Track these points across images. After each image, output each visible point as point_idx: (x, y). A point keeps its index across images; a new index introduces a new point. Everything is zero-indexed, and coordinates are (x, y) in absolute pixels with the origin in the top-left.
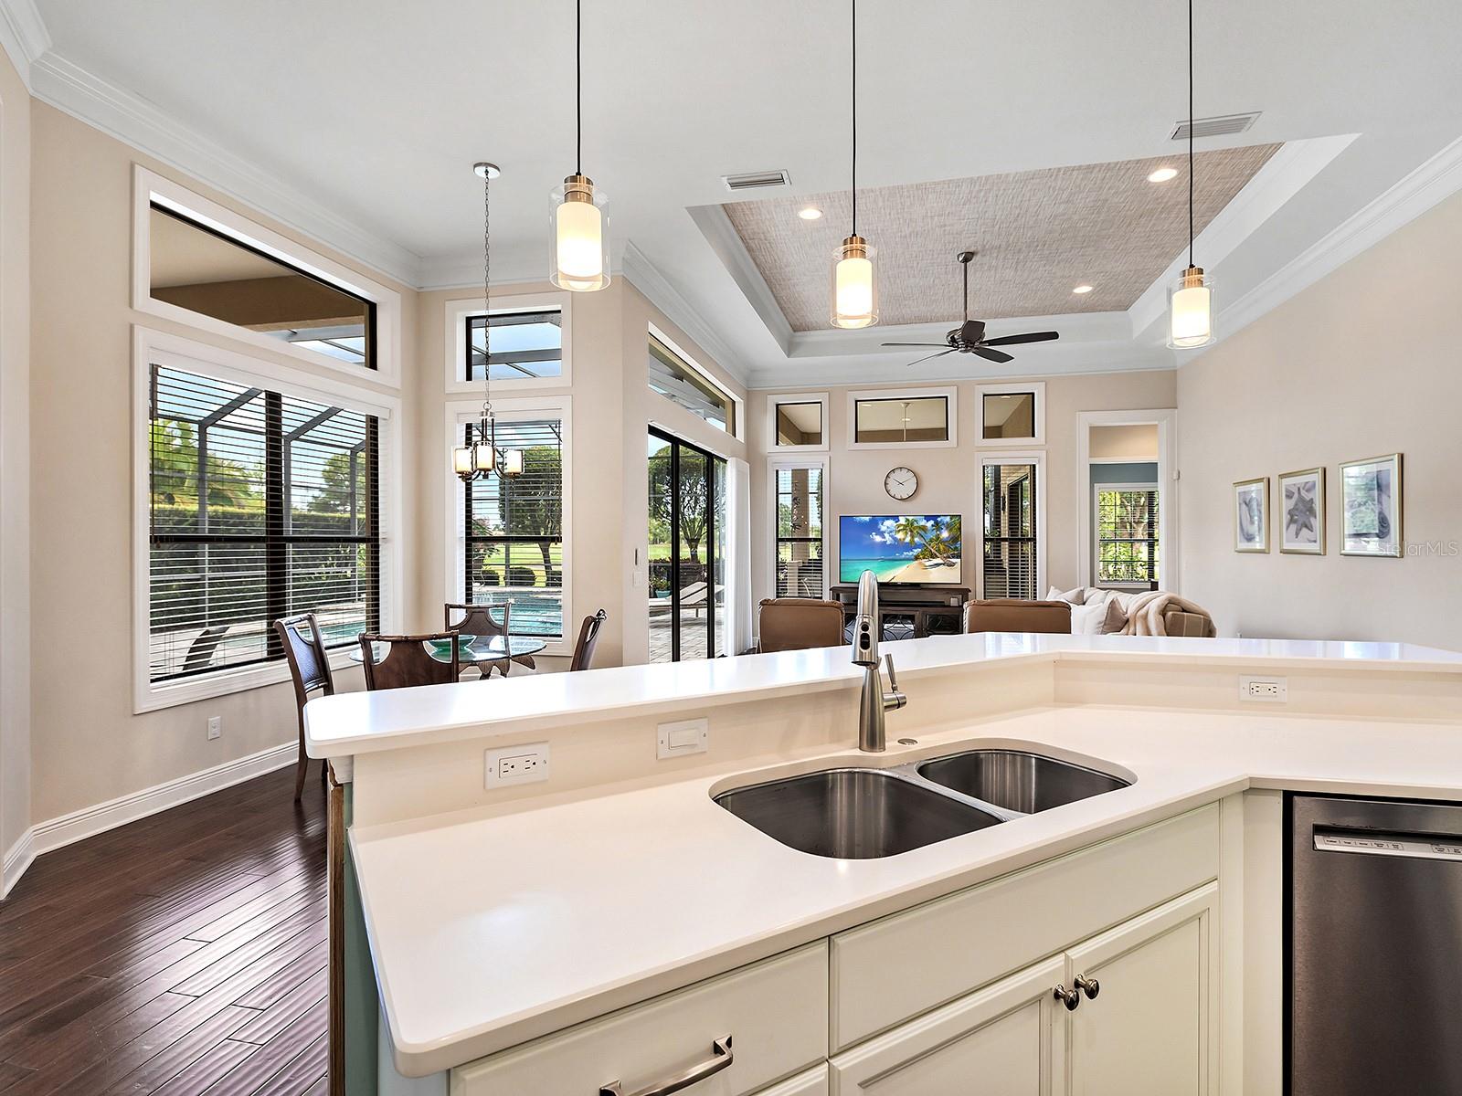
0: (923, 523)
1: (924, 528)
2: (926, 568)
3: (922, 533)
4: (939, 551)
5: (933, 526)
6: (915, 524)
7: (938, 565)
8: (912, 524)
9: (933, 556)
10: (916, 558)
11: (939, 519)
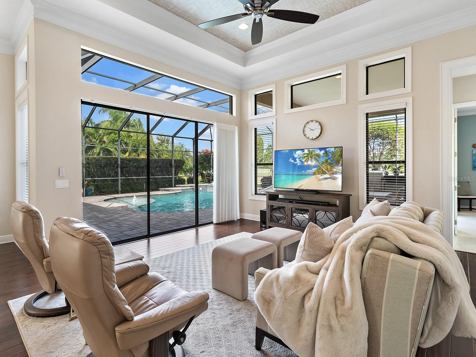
0: (318, 152)
1: (318, 156)
2: (320, 180)
3: (317, 158)
4: (327, 169)
5: (324, 154)
6: (314, 153)
7: (326, 178)
8: (312, 153)
9: (324, 173)
10: (314, 174)
11: (327, 149)
